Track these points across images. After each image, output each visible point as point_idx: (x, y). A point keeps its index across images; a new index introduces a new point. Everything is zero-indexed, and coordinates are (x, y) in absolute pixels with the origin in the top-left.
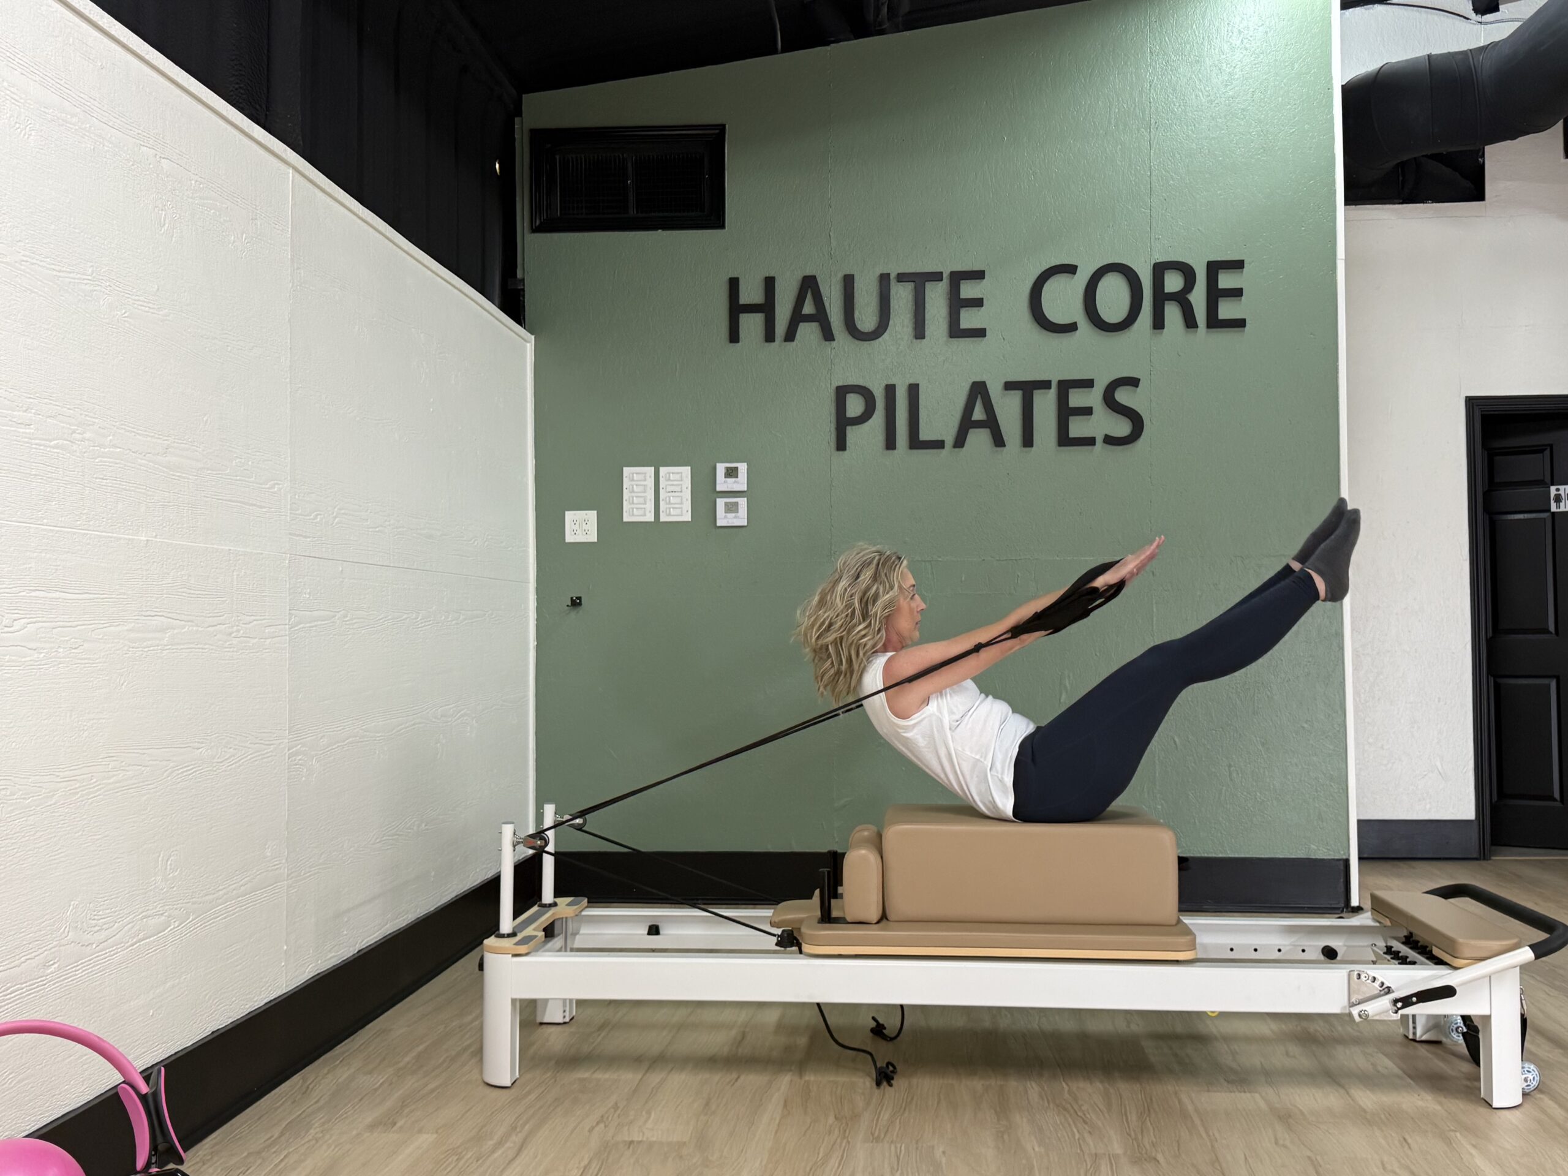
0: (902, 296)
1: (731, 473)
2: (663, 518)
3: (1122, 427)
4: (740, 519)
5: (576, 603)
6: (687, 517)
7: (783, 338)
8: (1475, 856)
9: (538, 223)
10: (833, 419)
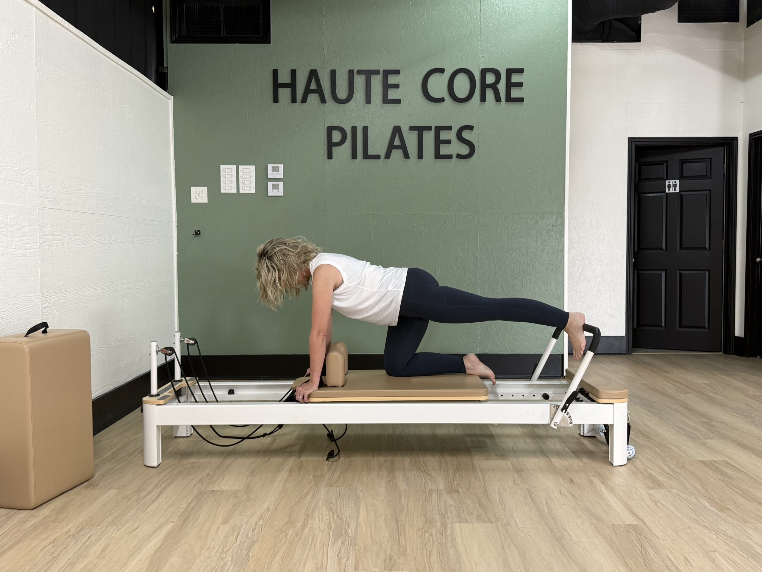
0: (359, 81)
1: (275, 169)
2: (241, 191)
3: (465, 150)
4: (280, 192)
5: (197, 233)
6: (253, 191)
7: (300, 101)
8: (625, 352)
9: (174, 38)
10: (326, 143)
